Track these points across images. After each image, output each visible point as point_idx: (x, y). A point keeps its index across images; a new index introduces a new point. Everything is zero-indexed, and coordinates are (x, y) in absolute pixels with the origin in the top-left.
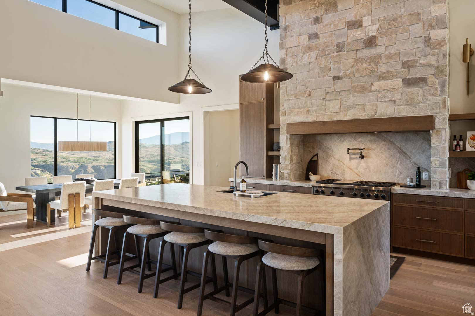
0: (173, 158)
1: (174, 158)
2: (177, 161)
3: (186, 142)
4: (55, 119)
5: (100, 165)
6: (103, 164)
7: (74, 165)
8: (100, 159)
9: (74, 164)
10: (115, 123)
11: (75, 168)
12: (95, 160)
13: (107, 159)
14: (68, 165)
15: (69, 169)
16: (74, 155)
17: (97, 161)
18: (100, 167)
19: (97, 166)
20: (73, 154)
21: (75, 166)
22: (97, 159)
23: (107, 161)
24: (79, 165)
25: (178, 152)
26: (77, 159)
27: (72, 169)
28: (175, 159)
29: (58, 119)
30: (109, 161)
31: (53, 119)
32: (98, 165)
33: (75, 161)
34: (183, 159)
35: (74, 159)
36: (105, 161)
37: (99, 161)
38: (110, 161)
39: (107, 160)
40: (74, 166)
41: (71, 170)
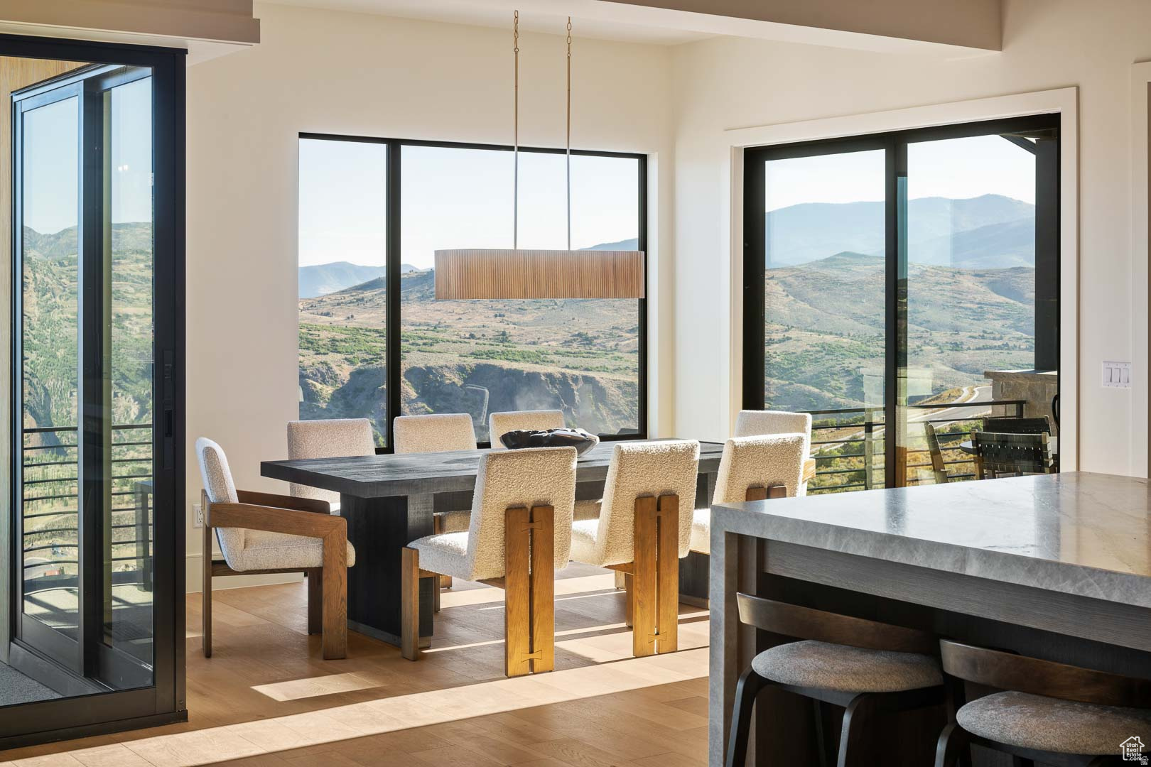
0: (780, 336)
1: (787, 335)
2: (799, 351)
3: (845, 254)
4: (394, 146)
5: (442, 363)
6: (454, 360)
7: (332, 365)
8: (441, 336)
9: (332, 358)
10: (643, 159)
11: (335, 378)
12: (420, 342)
13: (472, 336)
14: (307, 363)
15: (310, 381)
16: (334, 318)
17: (427, 348)
18: (442, 376)
19: (429, 369)
20: (327, 314)
21: (335, 369)
22: (430, 334)
23: (472, 346)
24: (351, 362)
25: (807, 306)
26: (343, 337)
27: (324, 382)
28: (790, 343)
29: (403, 148)
30: (481, 348)
31: (383, 147)
32: (431, 364)
33: (334, 346)
34: (829, 339)
35: (331, 335)
36: (466, 348)
37: (436, 347)
38: (488, 348)
39: (473, 341)
40: (329, 369)
41: (319, 386)
